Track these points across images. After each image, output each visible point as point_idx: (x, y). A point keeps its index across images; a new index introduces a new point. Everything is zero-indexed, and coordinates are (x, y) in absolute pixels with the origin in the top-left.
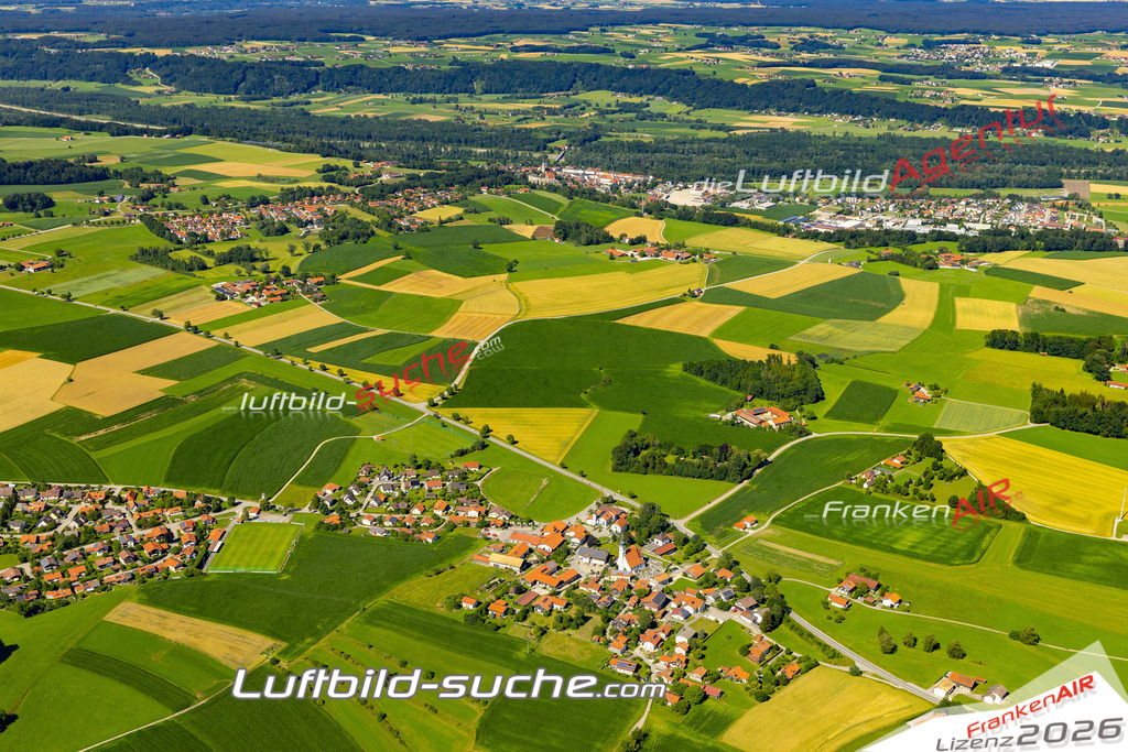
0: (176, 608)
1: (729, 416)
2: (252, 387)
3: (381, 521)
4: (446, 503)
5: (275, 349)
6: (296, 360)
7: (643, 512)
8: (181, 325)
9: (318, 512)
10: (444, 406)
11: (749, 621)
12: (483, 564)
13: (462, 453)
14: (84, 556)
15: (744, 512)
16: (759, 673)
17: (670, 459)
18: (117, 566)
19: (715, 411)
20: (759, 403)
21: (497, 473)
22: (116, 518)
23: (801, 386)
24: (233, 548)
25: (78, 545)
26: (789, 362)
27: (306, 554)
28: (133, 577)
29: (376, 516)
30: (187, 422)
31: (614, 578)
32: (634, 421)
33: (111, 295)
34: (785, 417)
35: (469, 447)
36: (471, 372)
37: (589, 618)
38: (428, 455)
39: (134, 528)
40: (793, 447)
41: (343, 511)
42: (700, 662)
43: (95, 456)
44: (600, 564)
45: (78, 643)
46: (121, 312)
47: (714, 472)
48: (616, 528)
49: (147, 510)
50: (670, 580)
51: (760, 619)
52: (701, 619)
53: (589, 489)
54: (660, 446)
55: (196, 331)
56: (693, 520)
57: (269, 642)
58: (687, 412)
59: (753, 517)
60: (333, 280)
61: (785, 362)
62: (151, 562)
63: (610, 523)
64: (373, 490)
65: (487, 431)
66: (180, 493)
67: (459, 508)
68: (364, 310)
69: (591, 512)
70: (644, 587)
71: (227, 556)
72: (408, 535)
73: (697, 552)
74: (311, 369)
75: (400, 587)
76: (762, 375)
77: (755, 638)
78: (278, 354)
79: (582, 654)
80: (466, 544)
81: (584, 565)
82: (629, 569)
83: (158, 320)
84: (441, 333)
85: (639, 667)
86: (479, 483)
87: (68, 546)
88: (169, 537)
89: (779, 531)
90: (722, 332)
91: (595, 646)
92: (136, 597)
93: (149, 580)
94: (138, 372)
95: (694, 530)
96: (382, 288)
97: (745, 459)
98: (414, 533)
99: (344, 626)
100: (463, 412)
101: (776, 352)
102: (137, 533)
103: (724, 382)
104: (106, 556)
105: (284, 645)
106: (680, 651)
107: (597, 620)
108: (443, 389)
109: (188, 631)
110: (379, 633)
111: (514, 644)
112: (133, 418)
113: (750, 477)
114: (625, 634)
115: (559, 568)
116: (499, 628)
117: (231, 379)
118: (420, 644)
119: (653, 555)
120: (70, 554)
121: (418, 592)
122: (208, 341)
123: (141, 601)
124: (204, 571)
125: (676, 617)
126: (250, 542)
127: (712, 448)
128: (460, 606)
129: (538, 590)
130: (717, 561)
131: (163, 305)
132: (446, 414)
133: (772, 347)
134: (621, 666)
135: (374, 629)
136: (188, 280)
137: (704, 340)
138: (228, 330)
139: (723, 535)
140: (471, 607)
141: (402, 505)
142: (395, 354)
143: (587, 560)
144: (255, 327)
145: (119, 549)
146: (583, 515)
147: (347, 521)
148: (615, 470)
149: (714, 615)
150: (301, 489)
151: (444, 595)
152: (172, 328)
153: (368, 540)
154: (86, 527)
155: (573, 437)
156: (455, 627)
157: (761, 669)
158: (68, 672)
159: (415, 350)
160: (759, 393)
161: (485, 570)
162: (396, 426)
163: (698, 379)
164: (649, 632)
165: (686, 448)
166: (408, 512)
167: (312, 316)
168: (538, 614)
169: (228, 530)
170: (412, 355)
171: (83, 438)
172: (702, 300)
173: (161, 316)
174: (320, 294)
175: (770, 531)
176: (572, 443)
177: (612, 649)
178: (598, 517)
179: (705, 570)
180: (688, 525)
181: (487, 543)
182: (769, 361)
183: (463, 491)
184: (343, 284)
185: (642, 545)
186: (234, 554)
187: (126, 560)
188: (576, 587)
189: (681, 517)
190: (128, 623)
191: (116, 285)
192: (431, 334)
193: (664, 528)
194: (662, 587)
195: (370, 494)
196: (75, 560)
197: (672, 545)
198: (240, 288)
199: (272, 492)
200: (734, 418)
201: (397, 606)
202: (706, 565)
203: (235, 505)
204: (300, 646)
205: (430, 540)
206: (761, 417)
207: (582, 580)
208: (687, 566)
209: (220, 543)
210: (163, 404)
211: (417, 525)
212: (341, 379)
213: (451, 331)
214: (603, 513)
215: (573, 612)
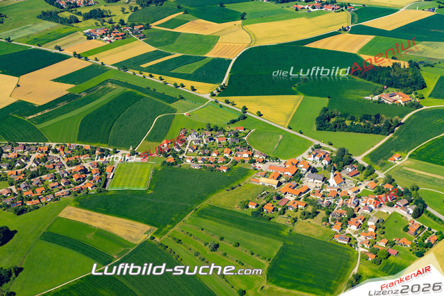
0: (95, 209)
1: (376, 98)
2: (114, 87)
3: (196, 161)
4: (230, 150)
5: (124, 66)
6: (136, 72)
7: (338, 153)
8: (71, 54)
9: (162, 156)
10: (219, 95)
11: (405, 212)
12: (256, 183)
13: (233, 122)
14: (43, 181)
15: (393, 151)
16: (415, 241)
17: (348, 123)
18: (60, 187)
19: (368, 95)
20: (392, 90)
21: (254, 133)
22: (55, 161)
23: (414, 80)
24: (119, 176)
25: (38, 176)
26: (404, 67)
27: (159, 179)
28: (70, 193)
29: (193, 157)
30: (83, 108)
31: (328, 190)
32: (324, 102)
33: (31, 38)
34: (407, 98)
35: (236, 118)
36: (231, 77)
37: (319, 212)
38: (215, 123)
39: (66, 166)
40: (414, 114)
41: (175, 155)
42: (383, 236)
43: (39, 127)
44: (319, 183)
45: (47, 229)
46: (38, 47)
47: (373, 130)
48: (325, 162)
49: (71, 156)
50: (359, 191)
51: (411, 212)
52: (379, 212)
53: (306, 140)
54: (341, 116)
55: (79, 57)
56: (365, 157)
57: (148, 227)
58: (352, 95)
59: (398, 154)
60: (148, 27)
61: (402, 67)
62: (78, 184)
63: (321, 159)
64: (189, 143)
65: (245, 109)
66: (87, 146)
67: (237, 152)
68: (167, 43)
69: (310, 154)
70: (346, 195)
71: (117, 180)
72: (213, 168)
73: (371, 174)
74: (144, 77)
75: (213, 197)
76: (392, 74)
77: (410, 222)
78: (125, 69)
79: (318, 233)
80: (244, 173)
81: (310, 183)
82: (336, 185)
83: (58, 51)
84: (211, 55)
85: (350, 239)
86: (245, 138)
87: (33, 176)
88: (85, 171)
89: (414, 162)
90: (363, 50)
91: (324, 227)
92: (73, 204)
93: (79, 195)
94: (53, 80)
95: (367, 162)
96: (174, 30)
97: (390, 122)
98: (215, 167)
99: (186, 218)
100: (231, 99)
101: (397, 61)
102: (68, 169)
103: (370, 79)
104: (54, 182)
105: (156, 229)
106: (371, 230)
107: (323, 213)
108: (217, 86)
109: (103, 222)
110: (206, 222)
111: (280, 227)
112: (54, 106)
113: (393, 132)
114: (340, 221)
115: (297, 185)
116: (271, 218)
117: (102, 83)
118: (229, 228)
119: (347, 176)
120: (35, 181)
121: (223, 199)
122: (86, 62)
123: (76, 206)
124: (106, 189)
125: (365, 211)
126: (128, 173)
127: (371, 116)
128: (248, 207)
129: (288, 197)
130: (382, 180)
131: (60, 43)
132: (221, 100)
133: (393, 58)
134: (340, 239)
135: (203, 220)
136: (70, 29)
137: (355, 55)
138: (97, 56)
139: (383, 165)
140: (254, 207)
141: (207, 152)
142: (188, 67)
143: (312, 180)
144: (110, 54)
145: (60, 178)
146: (305, 155)
147: (178, 161)
148: (318, 129)
149: (385, 209)
150: (150, 143)
151: (238, 201)
152: (66, 56)
153: (190, 171)
154: (41, 166)
155: (292, 112)
156: (247, 219)
157: (416, 239)
158: (45, 244)
159: (198, 65)
160: (391, 85)
161: (257, 187)
162: (195, 107)
163: (355, 77)
164: (352, 219)
165: (356, 117)
166: (210, 155)
167: (139, 47)
168: (290, 211)
169: (115, 166)
170: (197, 67)
171: (30, 117)
172: (351, 32)
173: (59, 48)
174: (142, 35)
175: (408, 162)
176: (292, 115)
177: (334, 229)
178: (314, 156)
179: (377, 184)
180: (364, 159)
181: (256, 172)
182: (393, 66)
183: (237, 143)
184: (153, 29)
185: (340, 171)
186: (120, 180)
187: (64, 184)
188: (308, 195)
189: (359, 155)
190: (71, 218)
191: (33, 32)
192: (205, 56)
193: (351, 162)
194: (355, 194)
195: (188, 146)
196: (38, 184)
197: (357, 171)
198: (99, 32)
199: (135, 145)
200: (380, 99)
201: (214, 207)
202: (377, 181)
203: (117, 152)
204: (165, 229)
205: (225, 171)
206: (394, 98)
207: (311, 191)
208: (366, 183)
209: (112, 174)
210: (68, 98)
211: (216, 162)
212: (161, 82)
213: (216, 54)
214: (317, 154)
215: (310, 209)
